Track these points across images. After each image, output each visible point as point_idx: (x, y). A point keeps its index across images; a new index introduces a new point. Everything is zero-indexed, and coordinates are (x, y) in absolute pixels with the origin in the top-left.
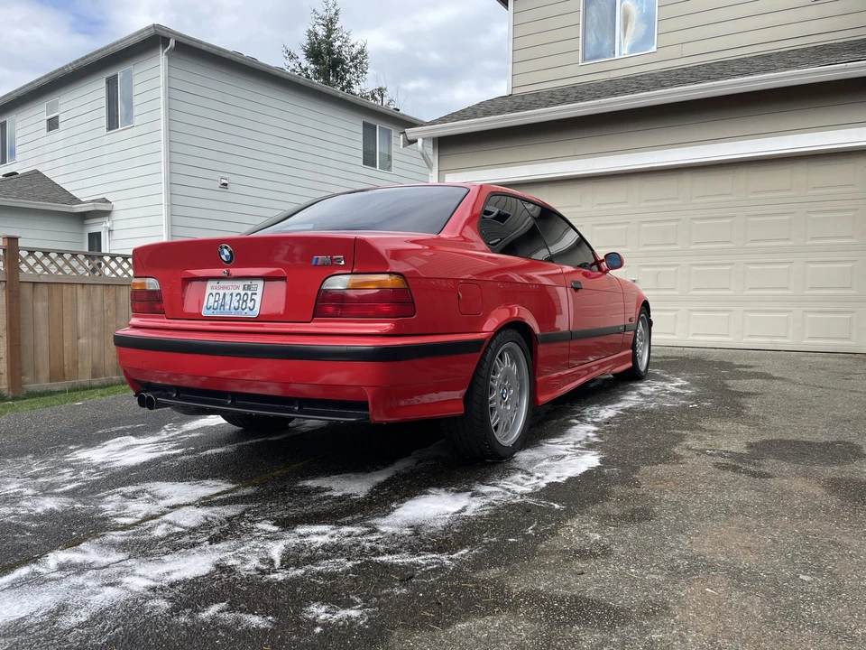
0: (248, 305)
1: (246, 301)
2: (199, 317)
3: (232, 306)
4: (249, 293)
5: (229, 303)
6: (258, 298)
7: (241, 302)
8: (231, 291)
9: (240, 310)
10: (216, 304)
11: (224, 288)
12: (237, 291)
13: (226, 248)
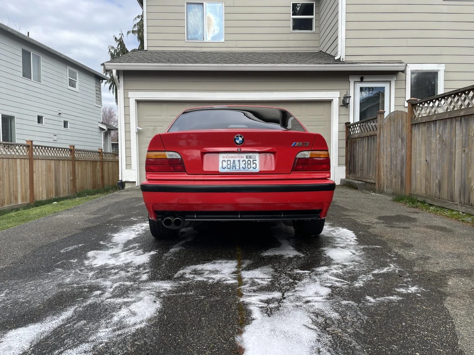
0: (252, 166)
1: (250, 164)
2: (217, 173)
3: (241, 167)
4: (251, 160)
5: (238, 165)
6: (257, 162)
7: (246, 164)
8: (239, 159)
9: (247, 169)
10: (229, 166)
11: (232, 157)
12: (243, 159)
13: (241, 137)
